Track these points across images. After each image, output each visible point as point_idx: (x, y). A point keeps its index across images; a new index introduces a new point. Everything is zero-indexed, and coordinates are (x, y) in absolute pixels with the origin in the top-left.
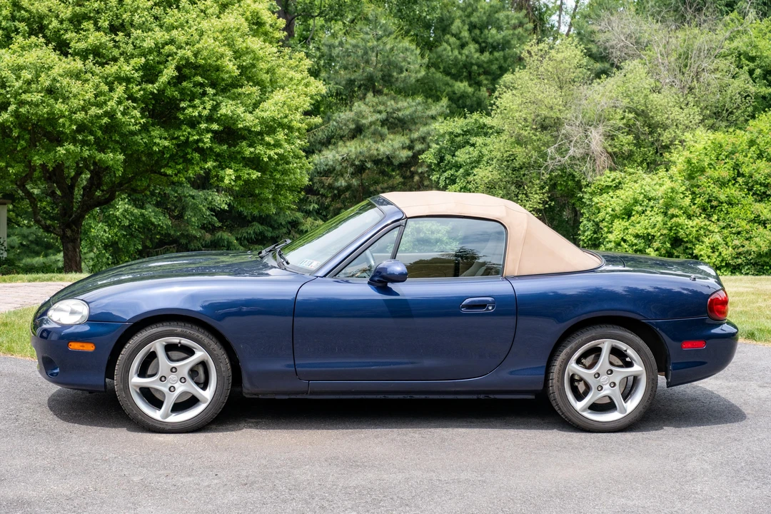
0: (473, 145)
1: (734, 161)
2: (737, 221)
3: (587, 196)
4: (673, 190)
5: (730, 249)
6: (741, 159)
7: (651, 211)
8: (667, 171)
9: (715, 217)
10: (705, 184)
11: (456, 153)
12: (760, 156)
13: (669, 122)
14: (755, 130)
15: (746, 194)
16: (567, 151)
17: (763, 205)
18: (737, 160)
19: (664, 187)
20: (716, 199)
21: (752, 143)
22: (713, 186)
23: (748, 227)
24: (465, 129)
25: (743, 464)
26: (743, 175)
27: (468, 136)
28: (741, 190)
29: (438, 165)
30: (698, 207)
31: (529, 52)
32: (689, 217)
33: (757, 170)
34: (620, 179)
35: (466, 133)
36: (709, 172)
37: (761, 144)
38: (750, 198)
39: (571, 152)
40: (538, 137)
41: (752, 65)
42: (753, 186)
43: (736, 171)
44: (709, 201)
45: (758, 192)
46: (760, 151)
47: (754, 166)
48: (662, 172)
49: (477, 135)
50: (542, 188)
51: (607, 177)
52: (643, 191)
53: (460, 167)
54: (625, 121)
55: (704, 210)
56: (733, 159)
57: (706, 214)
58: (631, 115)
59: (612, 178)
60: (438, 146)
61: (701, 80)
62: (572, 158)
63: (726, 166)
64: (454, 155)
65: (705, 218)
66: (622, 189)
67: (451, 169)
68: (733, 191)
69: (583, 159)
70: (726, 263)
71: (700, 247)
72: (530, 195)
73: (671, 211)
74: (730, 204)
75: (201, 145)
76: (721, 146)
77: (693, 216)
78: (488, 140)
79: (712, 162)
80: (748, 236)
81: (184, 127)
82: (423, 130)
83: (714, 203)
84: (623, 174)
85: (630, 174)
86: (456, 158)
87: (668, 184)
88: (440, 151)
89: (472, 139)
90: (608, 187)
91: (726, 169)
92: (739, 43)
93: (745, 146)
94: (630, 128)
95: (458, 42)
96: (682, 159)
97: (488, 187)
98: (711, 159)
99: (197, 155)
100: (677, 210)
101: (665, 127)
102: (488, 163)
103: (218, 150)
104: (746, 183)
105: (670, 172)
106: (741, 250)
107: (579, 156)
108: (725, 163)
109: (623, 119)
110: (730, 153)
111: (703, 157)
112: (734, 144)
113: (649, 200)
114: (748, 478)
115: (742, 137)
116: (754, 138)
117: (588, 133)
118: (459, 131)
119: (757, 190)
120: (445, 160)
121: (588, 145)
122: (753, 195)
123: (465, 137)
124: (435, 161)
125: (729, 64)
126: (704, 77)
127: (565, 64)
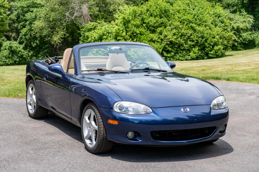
0: (32, 12)
1: (142, 17)
3: (82, 32)
4: (119, 29)
5: (141, 52)
6: (145, 17)
7: (110, 38)
8: (114, 22)
9: (135, 40)
10: (131, 27)
11: (26, 15)
12: (151, 15)
13: (112, 2)
14: (149, 5)
15: (147, 31)
16: (74, 13)
17: (153, 34)
18: (143, 17)
19: (115, 28)
20: (136, 33)
21: (148, 10)
22: (134, 27)
24: (28, 5)
26: (145, 23)
27: (29, 8)
28: (145, 29)
29: (17, 20)
30: (128, 36)
32: (125, 40)
33: (151, 21)
34: (95, 25)
35: (28, 7)
36: (132, 22)
37: (151, 11)
38: (148, 32)
39: (75, 14)
40: (61, 9)
42: (149, 27)
43: (142, 22)
44: (133, 33)
45: (151, 30)
46: (151, 13)
47: (149, 19)
48: (112, 22)
49: (33, 7)
50: (63, 29)
51: (91, 25)
52: (106, 30)
53: (27, 21)
54: (95, 2)
55: (131, 37)
56: (141, 17)
57: (132, 39)
59: (92, 25)
60: (17, 12)
62: (76, 17)
63: (138, 19)
64: (24, 16)
65: (131, 40)
66: (96, 29)
67: (23, 21)
68: (142, 30)
69: (80, 17)
70: (140, 58)
71: (130, 52)
72: (58, 32)
73: (118, 38)
76: (136, 12)
77: (127, 39)
78: (38, 10)
79: (133, 18)
83: (135, 34)
84: (96, 23)
85: (99, 23)
86: (25, 17)
87: (116, 27)
88: (18, 14)
89: (31, 9)
90: (91, 29)
91: (138, 21)
93: (145, 12)
94: (98, 5)
96: (121, 17)
97: (40, 29)
100: (120, 38)
101: (111, 5)
102: (39, 19)
104: (147, 26)
105: (116, 22)
106: (145, 52)
107: (79, 16)
108: (138, 18)
110: (140, 14)
111: (129, 16)
112: (141, 11)
113: (109, 33)
115: (144, 8)
116: (148, 8)
117: (81, 6)
118: (26, 6)
119: (151, 29)
120: (20, 18)
121: (82, 12)
122: (149, 31)
123: (28, 8)
124: (16, 18)
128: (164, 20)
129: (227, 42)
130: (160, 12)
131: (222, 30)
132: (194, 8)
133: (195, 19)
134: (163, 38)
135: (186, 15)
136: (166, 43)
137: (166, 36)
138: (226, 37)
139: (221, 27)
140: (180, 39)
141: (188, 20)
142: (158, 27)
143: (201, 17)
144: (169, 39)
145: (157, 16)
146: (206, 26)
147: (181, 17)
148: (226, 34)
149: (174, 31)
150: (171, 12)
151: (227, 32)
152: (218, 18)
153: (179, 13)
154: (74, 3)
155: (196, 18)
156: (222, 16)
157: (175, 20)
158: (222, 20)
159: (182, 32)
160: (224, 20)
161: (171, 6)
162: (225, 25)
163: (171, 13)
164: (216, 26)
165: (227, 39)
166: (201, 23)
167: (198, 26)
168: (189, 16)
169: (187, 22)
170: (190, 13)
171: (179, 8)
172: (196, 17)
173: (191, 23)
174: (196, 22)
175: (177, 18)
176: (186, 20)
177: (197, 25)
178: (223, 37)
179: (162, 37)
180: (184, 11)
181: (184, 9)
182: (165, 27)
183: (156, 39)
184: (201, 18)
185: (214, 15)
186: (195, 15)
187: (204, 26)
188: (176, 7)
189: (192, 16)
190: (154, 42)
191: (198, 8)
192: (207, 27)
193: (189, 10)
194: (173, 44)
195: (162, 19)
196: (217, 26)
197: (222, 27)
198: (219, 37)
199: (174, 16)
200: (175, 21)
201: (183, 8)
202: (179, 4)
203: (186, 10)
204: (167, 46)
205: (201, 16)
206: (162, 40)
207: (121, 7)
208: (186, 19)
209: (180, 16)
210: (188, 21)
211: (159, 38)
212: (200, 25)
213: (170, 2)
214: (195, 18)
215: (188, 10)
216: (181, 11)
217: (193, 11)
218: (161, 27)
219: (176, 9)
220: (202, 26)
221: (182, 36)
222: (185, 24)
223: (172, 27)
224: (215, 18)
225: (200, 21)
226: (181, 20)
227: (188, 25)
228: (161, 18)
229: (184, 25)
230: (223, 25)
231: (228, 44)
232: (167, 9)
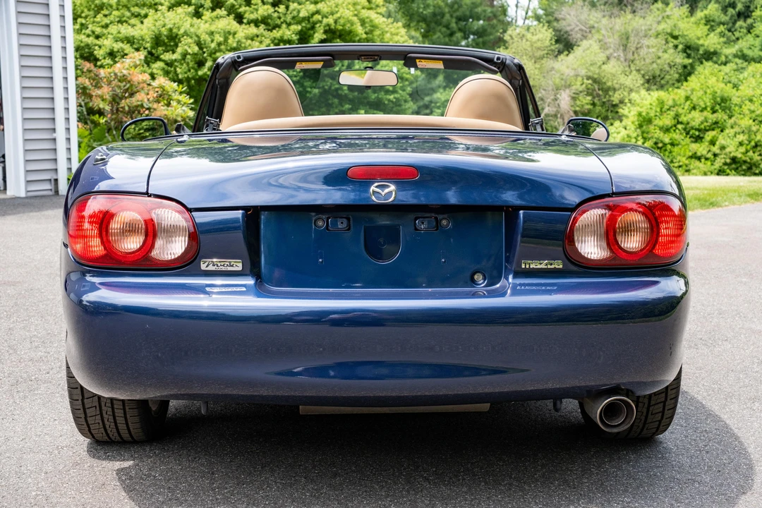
1: (675, 112)
2: (679, 158)
4: (628, 136)
6: (680, 111)
8: (621, 122)
10: (653, 131)
12: (694, 108)
13: (617, 86)
14: (689, 89)
15: (684, 137)
17: (698, 145)
18: (677, 111)
19: (621, 135)
20: (662, 142)
21: (687, 98)
22: (659, 132)
23: (687, 162)
26: (681, 123)
28: (681, 134)
31: (511, 36)
33: (693, 119)
36: (656, 122)
37: (695, 99)
38: (688, 140)
39: (546, 110)
41: (676, 42)
42: (689, 131)
43: (676, 121)
44: (656, 143)
46: (694, 105)
47: (690, 116)
48: (617, 123)
54: (584, 86)
56: (673, 111)
58: (590, 81)
61: (641, 53)
63: (668, 116)
68: (676, 136)
69: (555, 116)
74: (672, 144)
75: (340, 92)
76: (663, 102)
79: (658, 114)
80: (687, 168)
81: (327, 79)
82: (427, 99)
83: (660, 145)
87: (624, 133)
91: (668, 119)
92: (666, 26)
93: (682, 100)
94: (589, 92)
95: (448, 32)
96: (633, 113)
98: (656, 112)
99: (336, 101)
101: (615, 90)
103: (351, 96)
104: (685, 129)
105: (624, 123)
107: (552, 113)
108: (668, 114)
109: (582, 84)
110: (671, 107)
111: (649, 110)
112: (674, 100)
115: (680, 93)
116: (688, 95)
117: (558, 96)
119: (693, 134)
121: (559, 105)
122: (690, 138)
125: (661, 40)
126: (643, 52)
127: (539, 44)
128: (720, 116)
130: (712, 101)
134: (718, 151)
136: (723, 161)
137: (723, 148)
140: (752, 154)
142: (707, 131)
144: (730, 153)
145: (705, 108)
149: (741, 138)
150: (735, 101)
153: (752, 103)
154: (545, 90)
157: (742, 116)
159: (756, 140)
161: (735, 89)
163: (734, 103)
171: (751, 92)
175: (747, 111)
179: (716, 149)
182: (722, 131)
183: (704, 152)
188: (745, 91)
190: (699, 159)
194: (739, 162)
195: (715, 115)
199: (741, 107)
200: (742, 119)
204: (726, 167)
206: (715, 155)
207: (634, 96)
209: (752, 108)
211: (709, 151)
218: (713, 130)
219: (745, 94)
221: (756, 146)
223: (737, 129)
228: (714, 112)
232: (726, 95)
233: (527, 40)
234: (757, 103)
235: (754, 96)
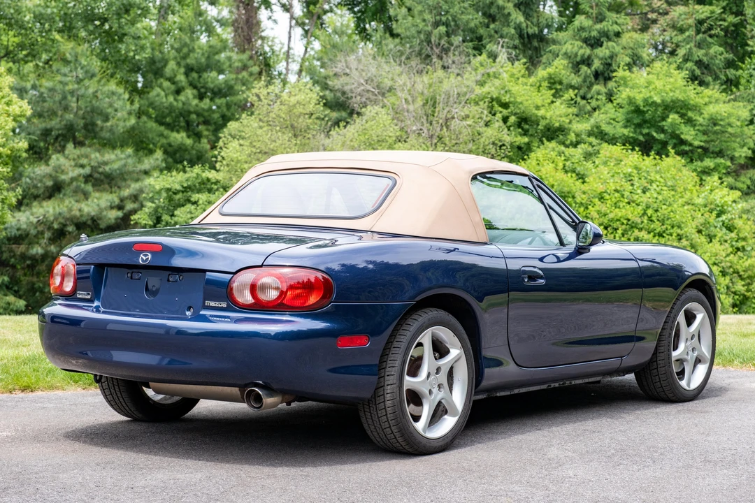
0: (195, 203)
11: (176, 213)
24: (185, 185)
25: (613, 451)
27: (189, 193)
31: (258, 96)
35: (186, 189)
41: (505, 112)
49: (199, 191)
60: (154, 205)
61: (452, 127)
64: (173, 215)
78: (213, 197)
82: (135, 186)
86: (176, 219)
88: (156, 210)
89: (193, 196)
92: (491, 89)
95: (173, 87)
114: (625, 462)
118: (179, 187)
120: (162, 221)
123: (185, 194)
124: (151, 223)
125: (481, 110)
126: (455, 124)
127: (300, 109)
129: (743, 286)
131: (730, 249)
132: (645, 187)
133: (649, 218)
135: (621, 207)
138: (740, 270)
139: (726, 241)
141: (629, 220)
143: (666, 212)
146: (680, 238)
147: (608, 211)
148: (740, 261)
150: (580, 199)
151: (745, 258)
152: (718, 216)
153: (602, 202)
155: (651, 217)
156: (729, 212)
158: (729, 221)
160: (735, 221)
161: (580, 181)
162: (738, 235)
163: (578, 201)
164: (711, 238)
165: (745, 276)
166: (667, 229)
167: (657, 237)
168: (632, 208)
169: (624, 227)
170: (634, 202)
171: (601, 186)
172: (650, 212)
173: (637, 228)
174: (652, 226)
175: (596, 214)
176: (622, 220)
177: (654, 236)
178: (732, 270)
180: (617, 195)
181: (616, 191)
184: (664, 215)
185: (707, 209)
186: (648, 207)
187: (674, 237)
188: (594, 184)
189: (639, 210)
191: (658, 186)
192: (684, 242)
193: (631, 193)
196: (713, 240)
197: (729, 242)
198: (720, 269)
199: (587, 208)
201: (614, 188)
202: (602, 177)
203: (623, 193)
205: (664, 210)
208: (621, 217)
209: (604, 209)
210: (627, 224)
212: (663, 237)
213: (577, 171)
214: (649, 215)
215: (629, 193)
216: (609, 195)
217: (642, 195)
219: (594, 189)
220: (667, 237)
222: (620, 232)
224: (707, 216)
225: (663, 225)
226: (606, 222)
227: (627, 234)
229: (617, 235)
230: (733, 235)
231: (748, 291)
232: (566, 189)
233: (282, 103)
234: (609, 202)
235: (606, 192)
